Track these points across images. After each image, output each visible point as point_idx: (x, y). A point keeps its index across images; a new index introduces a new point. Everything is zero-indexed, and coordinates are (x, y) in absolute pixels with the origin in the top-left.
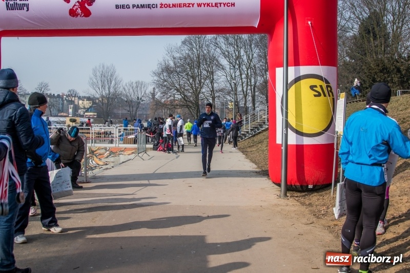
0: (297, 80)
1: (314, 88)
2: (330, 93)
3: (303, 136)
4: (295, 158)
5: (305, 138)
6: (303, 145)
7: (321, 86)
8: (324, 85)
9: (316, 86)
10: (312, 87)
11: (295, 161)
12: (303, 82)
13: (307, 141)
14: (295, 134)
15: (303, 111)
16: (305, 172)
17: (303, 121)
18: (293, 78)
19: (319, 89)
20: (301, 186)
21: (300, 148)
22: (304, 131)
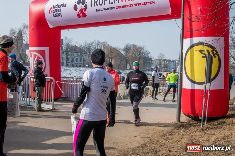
0: (192, 46)
1: (202, 52)
2: (216, 56)
3: (194, 83)
4: (190, 98)
5: (196, 85)
6: (195, 89)
7: (208, 51)
8: (210, 50)
9: (204, 51)
10: (201, 51)
11: (190, 100)
12: (195, 48)
13: (197, 87)
14: (190, 82)
15: (195, 67)
16: (196, 107)
17: (195, 73)
18: (189, 45)
19: (206, 53)
20: (195, 117)
21: (193, 91)
22: (196, 81)
